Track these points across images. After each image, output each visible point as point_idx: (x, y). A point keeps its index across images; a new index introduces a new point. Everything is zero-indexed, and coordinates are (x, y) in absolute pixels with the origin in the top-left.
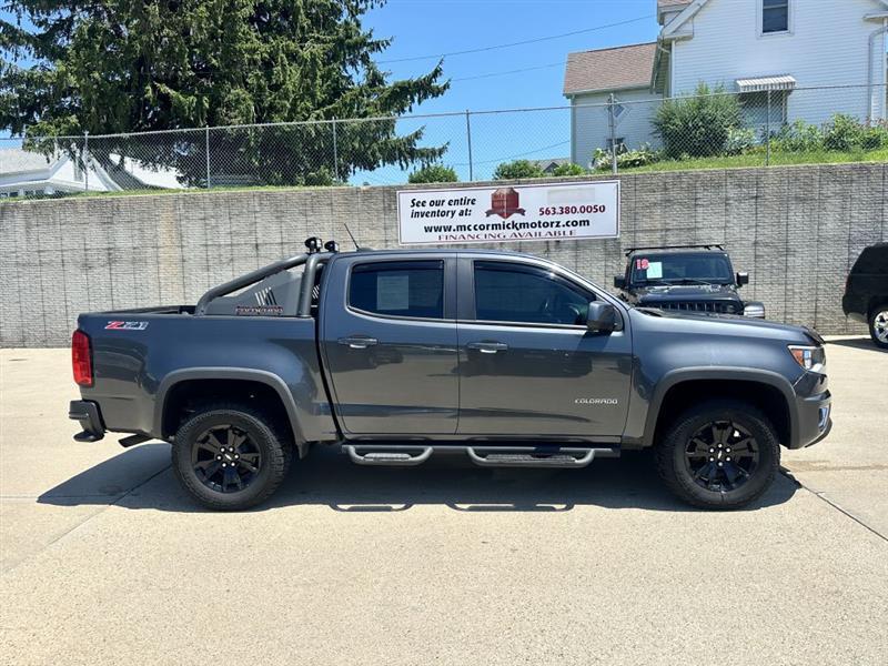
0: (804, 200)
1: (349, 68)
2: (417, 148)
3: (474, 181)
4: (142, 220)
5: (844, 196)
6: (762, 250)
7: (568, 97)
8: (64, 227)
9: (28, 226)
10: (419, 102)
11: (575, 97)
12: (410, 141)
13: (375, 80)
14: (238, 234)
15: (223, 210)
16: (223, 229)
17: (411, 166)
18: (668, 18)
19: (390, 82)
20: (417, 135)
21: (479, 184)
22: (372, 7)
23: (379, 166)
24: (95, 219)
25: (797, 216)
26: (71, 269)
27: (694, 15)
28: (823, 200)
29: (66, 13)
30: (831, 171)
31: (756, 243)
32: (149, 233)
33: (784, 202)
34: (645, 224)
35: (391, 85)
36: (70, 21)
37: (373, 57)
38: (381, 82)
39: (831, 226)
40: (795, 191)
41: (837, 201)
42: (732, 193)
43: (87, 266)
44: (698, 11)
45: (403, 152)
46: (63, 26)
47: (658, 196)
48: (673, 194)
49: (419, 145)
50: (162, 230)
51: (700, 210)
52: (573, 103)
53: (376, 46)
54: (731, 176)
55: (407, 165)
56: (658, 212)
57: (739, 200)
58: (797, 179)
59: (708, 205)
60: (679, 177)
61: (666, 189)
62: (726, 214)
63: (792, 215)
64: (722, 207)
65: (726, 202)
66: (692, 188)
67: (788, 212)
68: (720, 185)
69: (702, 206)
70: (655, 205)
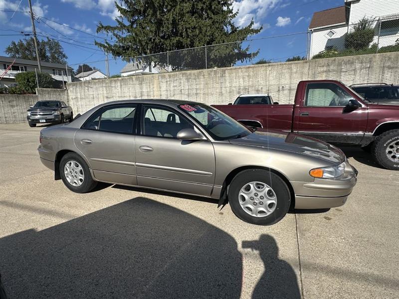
0: (392, 68)
1: (224, 27)
4: (150, 83)
8: (130, 85)
9: (121, 85)
12: (245, 51)
13: (234, 30)
14: (176, 86)
15: (172, 79)
16: (172, 85)
17: (245, 61)
20: (247, 49)
24: (137, 82)
25: (388, 75)
32: (152, 87)
33: (383, 68)
38: (236, 30)
40: (388, 64)
42: (358, 66)
46: (135, 22)
47: (325, 69)
48: (332, 67)
49: (248, 53)
50: (155, 86)
51: (343, 74)
53: (234, 16)
54: (358, 59)
55: (243, 60)
56: (325, 74)
57: (361, 69)
58: (390, 58)
59: (346, 72)
60: (335, 60)
61: (328, 65)
62: (355, 75)
63: (386, 75)
64: (353, 73)
65: (355, 70)
66: (340, 64)
67: (383, 73)
68: (352, 63)
69: (344, 72)
70: (323, 72)
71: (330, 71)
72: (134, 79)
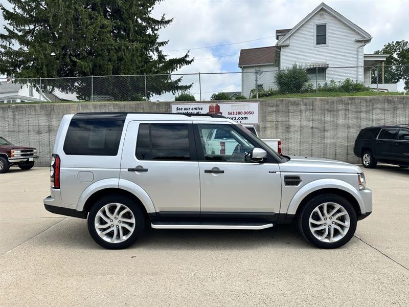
0: (330, 111)
1: (151, 53)
2: (180, 85)
3: (202, 100)
5: (346, 110)
6: (315, 130)
7: (241, 67)
8: (30, 116)
10: (180, 67)
11: (243, 68)
12: (176, 82)
13: (161, 57)
17: (177, 93)
18: (280, 38)
19: (167, 59)
20: (179, 80)
21: (204, 102)
22: (161, 28)
23: (163, 93)
24: (43, 112)
25: (328, 117)
26: (32, 133)
27: (290, 37)
28: (338, 111)
29: (32, 27)
30: (341, 100)
31: (312, 127)
33: (323, 111)
34: (269, 119)
35: (168, 60)
36: (33, 30)
37: (160, 48)
38: (164, 58)
39: (341, 121)
40: (327, 107)
41: (343, 112)
42: (303, 107)
43: (39, 133)
44: (292, 35)
45: (174, 87)
46: (31, 32)
47: (274, 108)
48: (280, 108)
51: (290, 114)
52: (242, 70)
54: (303, 101)
55: (175, 92)
56: (274, 115)
57: (306, 110)
58: (328, 103)
59: (293, 112)
60: (282, 101)
61: (277, 106)
62: (301, 116)
63: (326, 117)
64: (299, 113)
65: (301, 111)
66: (287, 105)
67: (324, 115)
68: (298, 104)
69: (291, 112)
70: (273, 111)
71: (279, 112)
72: (37, 108)
